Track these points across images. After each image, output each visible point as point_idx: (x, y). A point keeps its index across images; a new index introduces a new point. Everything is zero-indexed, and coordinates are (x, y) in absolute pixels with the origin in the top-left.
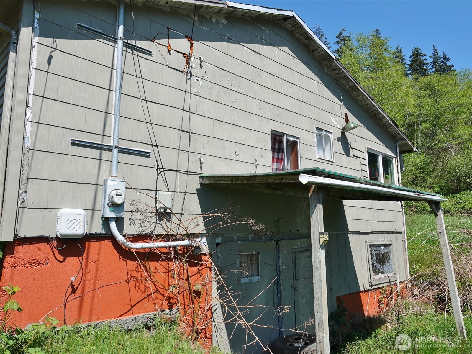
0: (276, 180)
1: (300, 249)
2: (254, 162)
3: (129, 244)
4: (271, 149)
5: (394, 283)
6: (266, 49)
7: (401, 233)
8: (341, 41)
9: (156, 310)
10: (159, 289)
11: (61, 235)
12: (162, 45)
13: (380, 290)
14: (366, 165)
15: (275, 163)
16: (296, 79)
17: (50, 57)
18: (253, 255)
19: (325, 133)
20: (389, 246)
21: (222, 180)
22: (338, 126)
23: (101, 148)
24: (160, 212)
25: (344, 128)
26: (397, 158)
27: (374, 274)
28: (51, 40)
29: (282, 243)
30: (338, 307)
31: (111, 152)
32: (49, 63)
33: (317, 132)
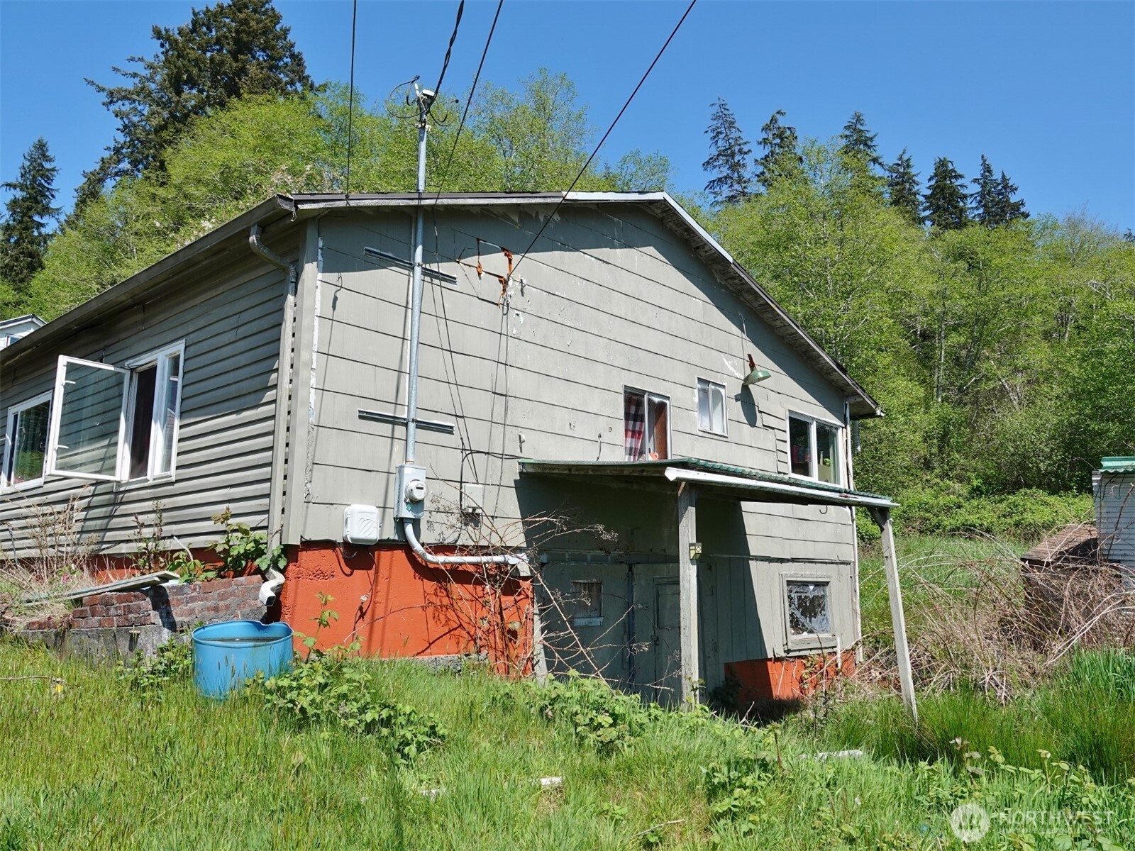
0: (634, 471)
1: (666, 580)
2: (597, 439)
3: (429, 557)
4: (623, 418)
5: (830, 650)
6: (619, 255)
7: (847, 563)
8: (774, 139)
9: (458, 652)
10: (463, 623)
11: (352, 539)
12: (470, 266)
13: (804, 661)
14: (786, 442)
15: (629, 439)
16: (665, 298)
17: (335, 299)
18: (592, 584)
19: (713, 387)
20: (824, 585)
21: (554, 469)
22: (737, 375)
23: (393, 421)
24: (468, 514)
25: (747, 379)
26: (846, 428)
27: (793, 631)
28: (336, 275)
29: (638, 569)
30: (726, 680)
31: (404, 428)
32: (334, 307)
33: (699, 386)
